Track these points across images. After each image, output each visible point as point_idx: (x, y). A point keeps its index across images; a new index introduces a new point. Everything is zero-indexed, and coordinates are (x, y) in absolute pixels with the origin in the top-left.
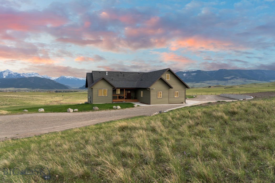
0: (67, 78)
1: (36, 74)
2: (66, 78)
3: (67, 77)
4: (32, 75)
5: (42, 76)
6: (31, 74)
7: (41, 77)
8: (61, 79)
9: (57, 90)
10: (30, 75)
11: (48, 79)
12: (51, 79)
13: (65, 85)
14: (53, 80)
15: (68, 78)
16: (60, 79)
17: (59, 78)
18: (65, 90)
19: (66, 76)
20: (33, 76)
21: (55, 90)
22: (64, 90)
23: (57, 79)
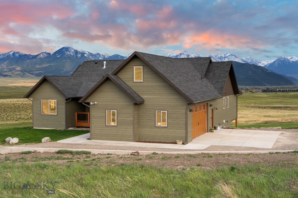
0: (292, 60)
1: (232, 55)
2: (288, 61)
3: (291, 58)
4: (225, 57)
5: (241, 59)
6: (224, 56)
7: (241, 61)
8: (278, 63)
9: (269, 87)
10: (221, 58)
11: (253, 65)
12: (259, 65)
13: (288, 75)
14: (262, 66)
15: (294, 60)
16: (276, 63)
17: (274, 62)
18: (285, 86)
19: (289, 58)
20: (226, 60)
21: (266, 87)
22: (283, 86)
23: (271, 65)
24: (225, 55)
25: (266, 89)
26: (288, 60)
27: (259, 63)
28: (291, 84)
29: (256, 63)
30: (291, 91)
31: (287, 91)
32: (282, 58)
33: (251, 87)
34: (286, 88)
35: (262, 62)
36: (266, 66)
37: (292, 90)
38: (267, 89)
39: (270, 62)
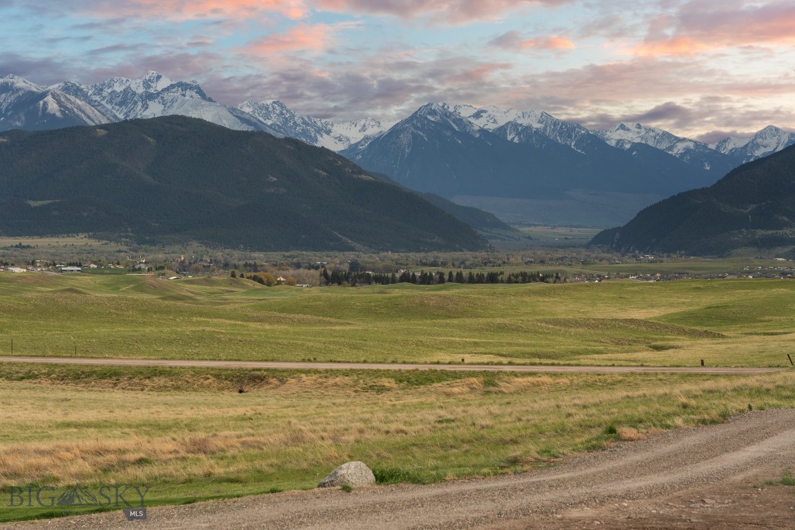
0: (479, 123)
1: (183, 85)
3: (478, 115)
4: (150, 97)
5: (232, 110)
6: (141, 90)
8: (415, 136)
9: (371, 259)
10: (126, 98)
11: (289, 140)
12: (325, 142)
13: (459, 200)
14: (337, 147)
15: (491, 127)
16: (405, 139)
18: (443, 256)
19: (466, 112)
20: (154, 110)
21: (351, 256)
22: (431, 256)
23: (384, 144)
24: (147, 84)
25: (345, 267)
26: (459, 121)
27: (319, 131)
28: (474, 243)
29: (305, 133)
30: (460, 279)
31: (441, 280)
32: (433, 113)
33: (277, 256)
34: (444, 264)
35: (338, 130)
36: (353, 148)
37: (465, 273)
38: (354, 266)
39: (373, 131)
